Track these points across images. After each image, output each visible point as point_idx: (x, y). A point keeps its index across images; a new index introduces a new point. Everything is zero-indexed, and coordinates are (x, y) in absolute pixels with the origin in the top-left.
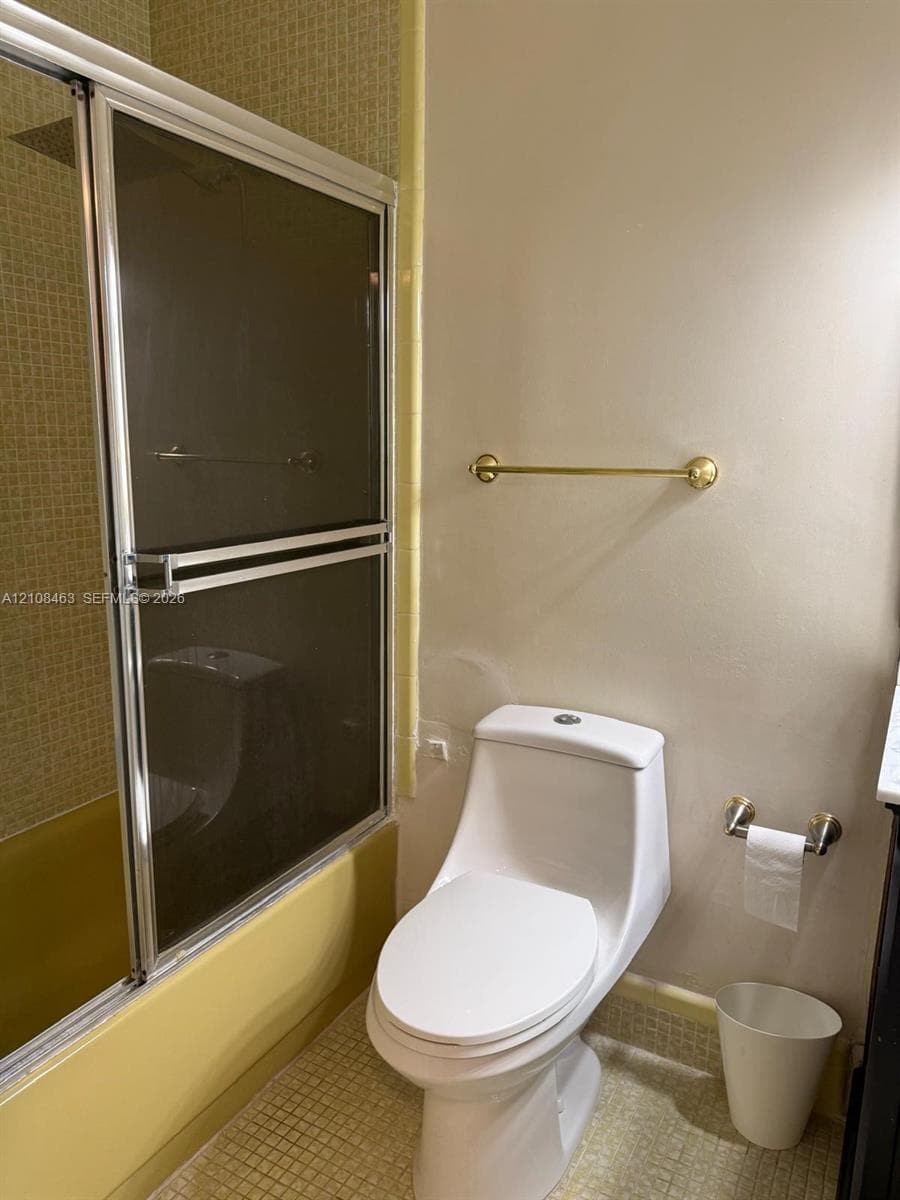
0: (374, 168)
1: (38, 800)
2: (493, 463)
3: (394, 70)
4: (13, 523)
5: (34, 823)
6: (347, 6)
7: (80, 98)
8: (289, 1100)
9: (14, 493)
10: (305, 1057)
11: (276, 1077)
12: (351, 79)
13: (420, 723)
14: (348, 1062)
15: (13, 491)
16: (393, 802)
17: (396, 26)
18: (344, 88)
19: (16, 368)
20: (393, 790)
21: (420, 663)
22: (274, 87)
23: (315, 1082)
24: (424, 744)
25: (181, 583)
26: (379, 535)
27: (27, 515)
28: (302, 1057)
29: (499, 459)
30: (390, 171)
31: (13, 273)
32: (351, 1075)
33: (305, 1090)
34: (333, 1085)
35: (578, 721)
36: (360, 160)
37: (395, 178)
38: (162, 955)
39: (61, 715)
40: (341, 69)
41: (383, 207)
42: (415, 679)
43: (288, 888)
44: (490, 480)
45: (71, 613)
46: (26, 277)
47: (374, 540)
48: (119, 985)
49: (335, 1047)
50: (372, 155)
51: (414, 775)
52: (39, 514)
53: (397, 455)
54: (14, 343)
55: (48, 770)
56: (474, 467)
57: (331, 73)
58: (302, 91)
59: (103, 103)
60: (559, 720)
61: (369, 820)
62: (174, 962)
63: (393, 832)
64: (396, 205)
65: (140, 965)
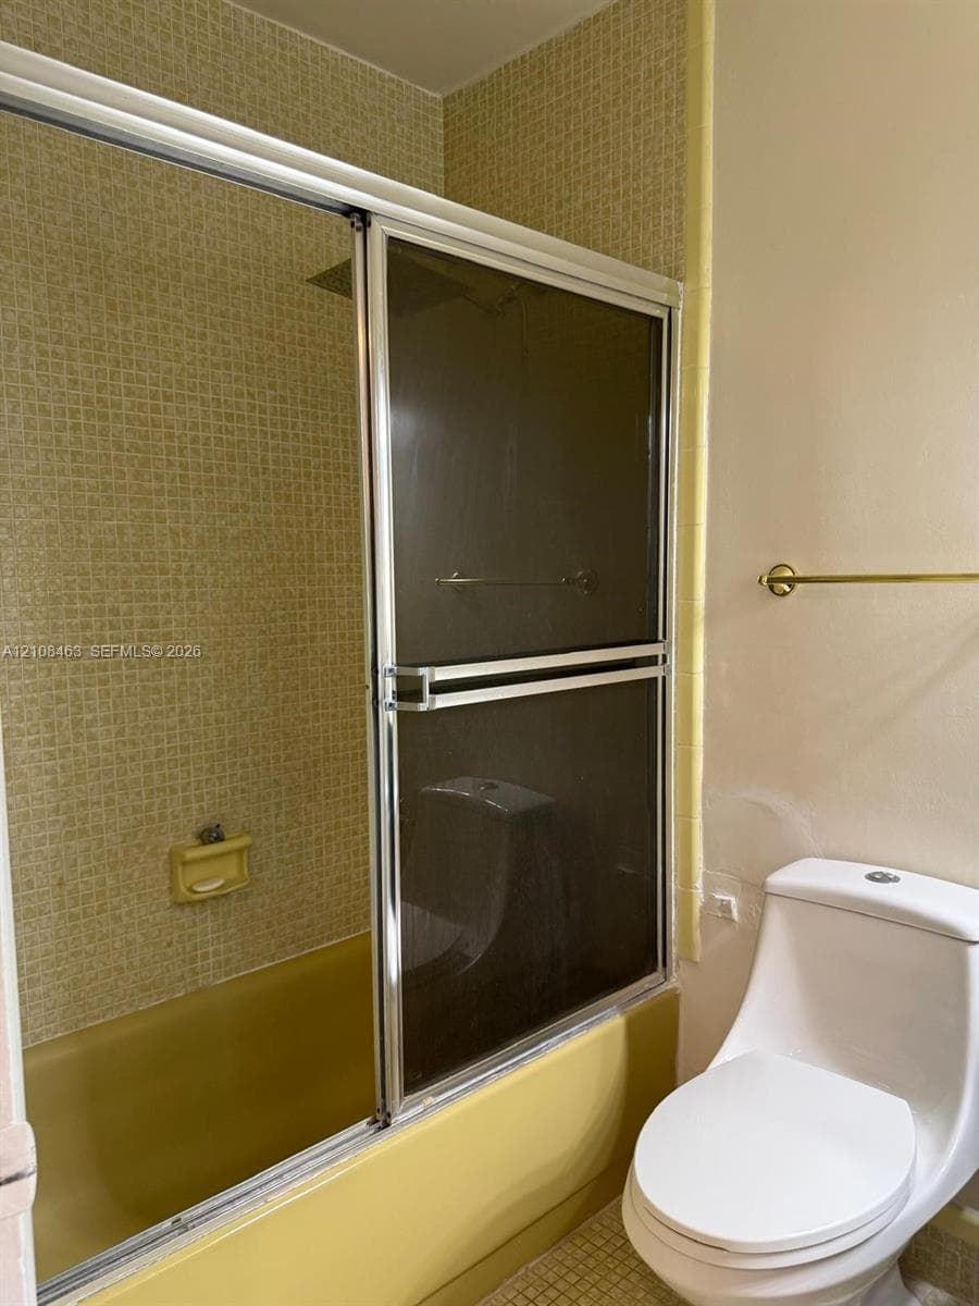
0: (658, 272)
1: (308, 927)
2: (789, 574)
3: (680, 171)
4: (300, 646)
5: (303, 950)
6: (632, 115)
7: (358, 229)
8: (542, 1293)
9: (302, 617)
10: (564, 1248)
11: (531, 1265)
12: (635, 186)
13: (704, 873)
14: (613, 1262)
15: (301, 616)
16: (674, 965)
17: (681, 127)
18: (629, 196)
19: (308, 497)
20: (674, 951)
21: (704, 804)
22: (559, 206)
23: (573, 1279)
24: (709, 899)
25: (438, 696)
26: (656, 656)
27: (313, 639)
28: (560, 1248)
29: (795, 569)
30: (675, 273)
31: (309, 409)
32: (615, 1278)
33: (561, 1286)
34: (593, 1286)
35: (896, 879)
36: (645, 265)
37: (681, 280)
38: (408, 1098)
39: (335, 839)
40: (625, 178)
41: (667, 310)
42: (698, 822)
43: (548, 1047)
44: (785, 594)
45: (350, 736)
46: (320, 412)
47: (651, 661)
48: (363, 1124)
49: (600, 1243)
50: (656, 259)
51: (697, 936)
52: (323, 638)
53: (677, 569)
54: (308, 475)
55: (320, 895)
56: (765, 579)
57: (615, 183)
58: (586, 206)
59: (379, 231)
60: (871, 877)
61: (646, 982)
62: (420, 1108)
63: (673, 1000)
64: (681, 306)
65: (384, 1106)
